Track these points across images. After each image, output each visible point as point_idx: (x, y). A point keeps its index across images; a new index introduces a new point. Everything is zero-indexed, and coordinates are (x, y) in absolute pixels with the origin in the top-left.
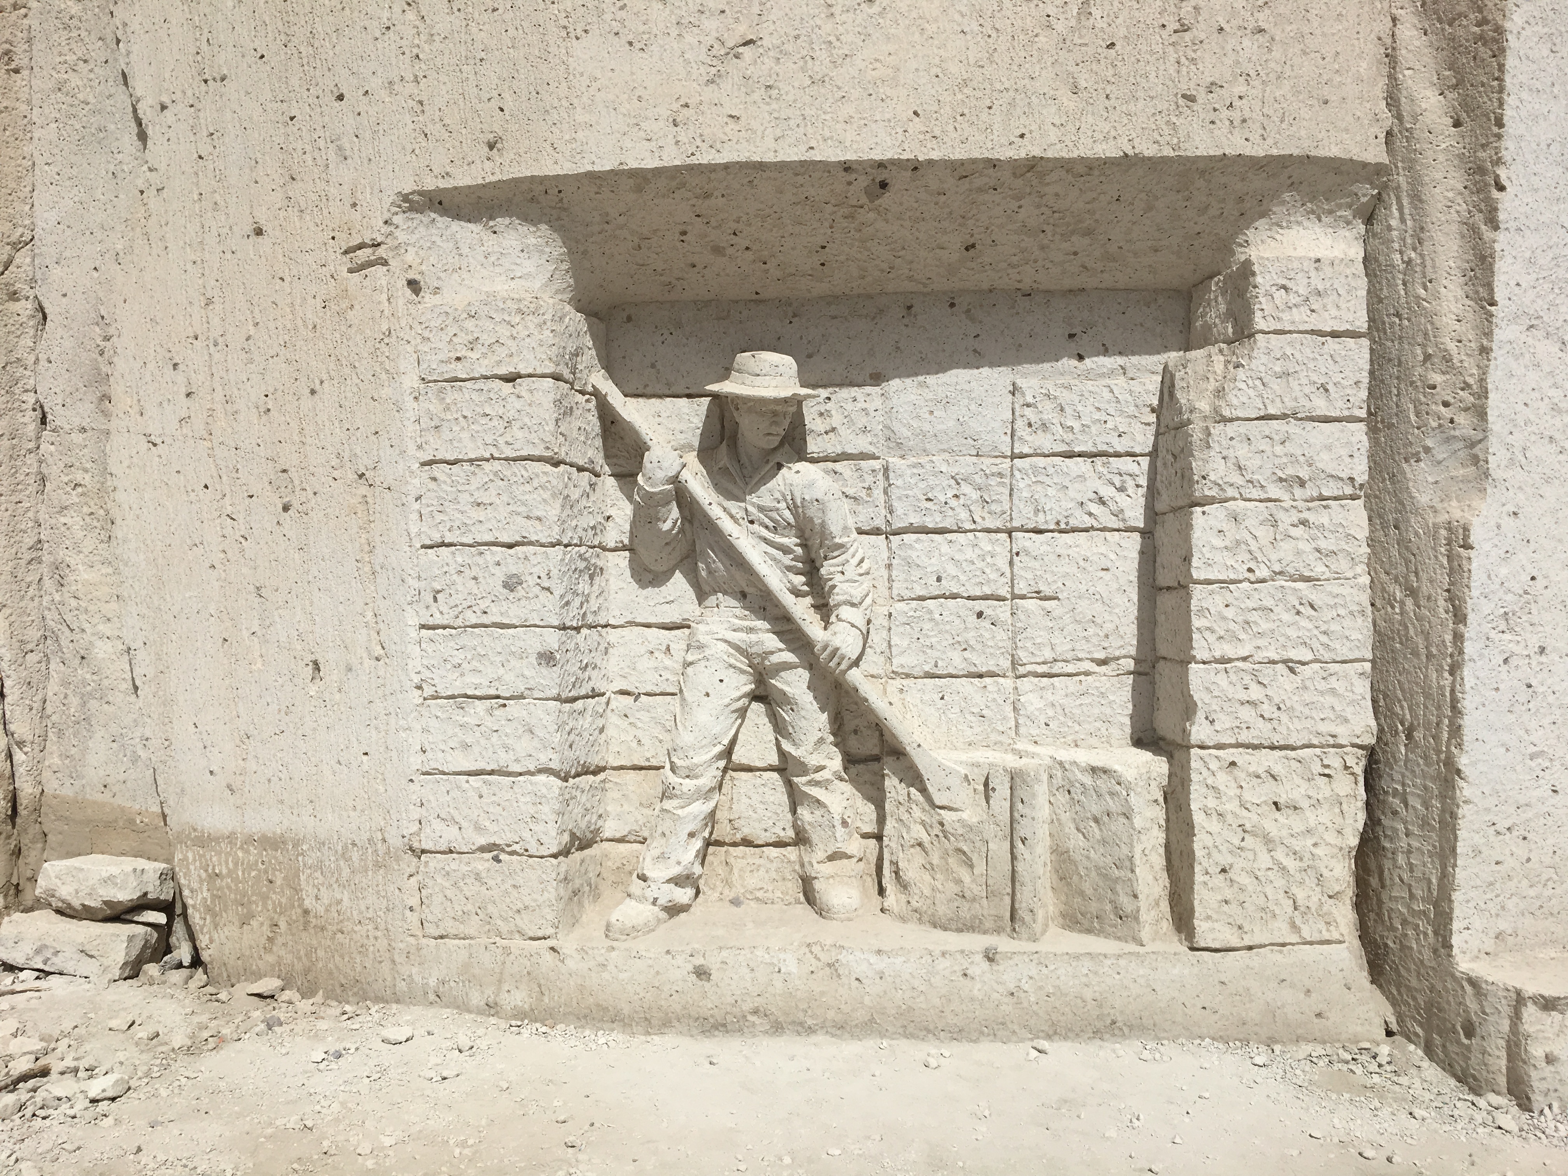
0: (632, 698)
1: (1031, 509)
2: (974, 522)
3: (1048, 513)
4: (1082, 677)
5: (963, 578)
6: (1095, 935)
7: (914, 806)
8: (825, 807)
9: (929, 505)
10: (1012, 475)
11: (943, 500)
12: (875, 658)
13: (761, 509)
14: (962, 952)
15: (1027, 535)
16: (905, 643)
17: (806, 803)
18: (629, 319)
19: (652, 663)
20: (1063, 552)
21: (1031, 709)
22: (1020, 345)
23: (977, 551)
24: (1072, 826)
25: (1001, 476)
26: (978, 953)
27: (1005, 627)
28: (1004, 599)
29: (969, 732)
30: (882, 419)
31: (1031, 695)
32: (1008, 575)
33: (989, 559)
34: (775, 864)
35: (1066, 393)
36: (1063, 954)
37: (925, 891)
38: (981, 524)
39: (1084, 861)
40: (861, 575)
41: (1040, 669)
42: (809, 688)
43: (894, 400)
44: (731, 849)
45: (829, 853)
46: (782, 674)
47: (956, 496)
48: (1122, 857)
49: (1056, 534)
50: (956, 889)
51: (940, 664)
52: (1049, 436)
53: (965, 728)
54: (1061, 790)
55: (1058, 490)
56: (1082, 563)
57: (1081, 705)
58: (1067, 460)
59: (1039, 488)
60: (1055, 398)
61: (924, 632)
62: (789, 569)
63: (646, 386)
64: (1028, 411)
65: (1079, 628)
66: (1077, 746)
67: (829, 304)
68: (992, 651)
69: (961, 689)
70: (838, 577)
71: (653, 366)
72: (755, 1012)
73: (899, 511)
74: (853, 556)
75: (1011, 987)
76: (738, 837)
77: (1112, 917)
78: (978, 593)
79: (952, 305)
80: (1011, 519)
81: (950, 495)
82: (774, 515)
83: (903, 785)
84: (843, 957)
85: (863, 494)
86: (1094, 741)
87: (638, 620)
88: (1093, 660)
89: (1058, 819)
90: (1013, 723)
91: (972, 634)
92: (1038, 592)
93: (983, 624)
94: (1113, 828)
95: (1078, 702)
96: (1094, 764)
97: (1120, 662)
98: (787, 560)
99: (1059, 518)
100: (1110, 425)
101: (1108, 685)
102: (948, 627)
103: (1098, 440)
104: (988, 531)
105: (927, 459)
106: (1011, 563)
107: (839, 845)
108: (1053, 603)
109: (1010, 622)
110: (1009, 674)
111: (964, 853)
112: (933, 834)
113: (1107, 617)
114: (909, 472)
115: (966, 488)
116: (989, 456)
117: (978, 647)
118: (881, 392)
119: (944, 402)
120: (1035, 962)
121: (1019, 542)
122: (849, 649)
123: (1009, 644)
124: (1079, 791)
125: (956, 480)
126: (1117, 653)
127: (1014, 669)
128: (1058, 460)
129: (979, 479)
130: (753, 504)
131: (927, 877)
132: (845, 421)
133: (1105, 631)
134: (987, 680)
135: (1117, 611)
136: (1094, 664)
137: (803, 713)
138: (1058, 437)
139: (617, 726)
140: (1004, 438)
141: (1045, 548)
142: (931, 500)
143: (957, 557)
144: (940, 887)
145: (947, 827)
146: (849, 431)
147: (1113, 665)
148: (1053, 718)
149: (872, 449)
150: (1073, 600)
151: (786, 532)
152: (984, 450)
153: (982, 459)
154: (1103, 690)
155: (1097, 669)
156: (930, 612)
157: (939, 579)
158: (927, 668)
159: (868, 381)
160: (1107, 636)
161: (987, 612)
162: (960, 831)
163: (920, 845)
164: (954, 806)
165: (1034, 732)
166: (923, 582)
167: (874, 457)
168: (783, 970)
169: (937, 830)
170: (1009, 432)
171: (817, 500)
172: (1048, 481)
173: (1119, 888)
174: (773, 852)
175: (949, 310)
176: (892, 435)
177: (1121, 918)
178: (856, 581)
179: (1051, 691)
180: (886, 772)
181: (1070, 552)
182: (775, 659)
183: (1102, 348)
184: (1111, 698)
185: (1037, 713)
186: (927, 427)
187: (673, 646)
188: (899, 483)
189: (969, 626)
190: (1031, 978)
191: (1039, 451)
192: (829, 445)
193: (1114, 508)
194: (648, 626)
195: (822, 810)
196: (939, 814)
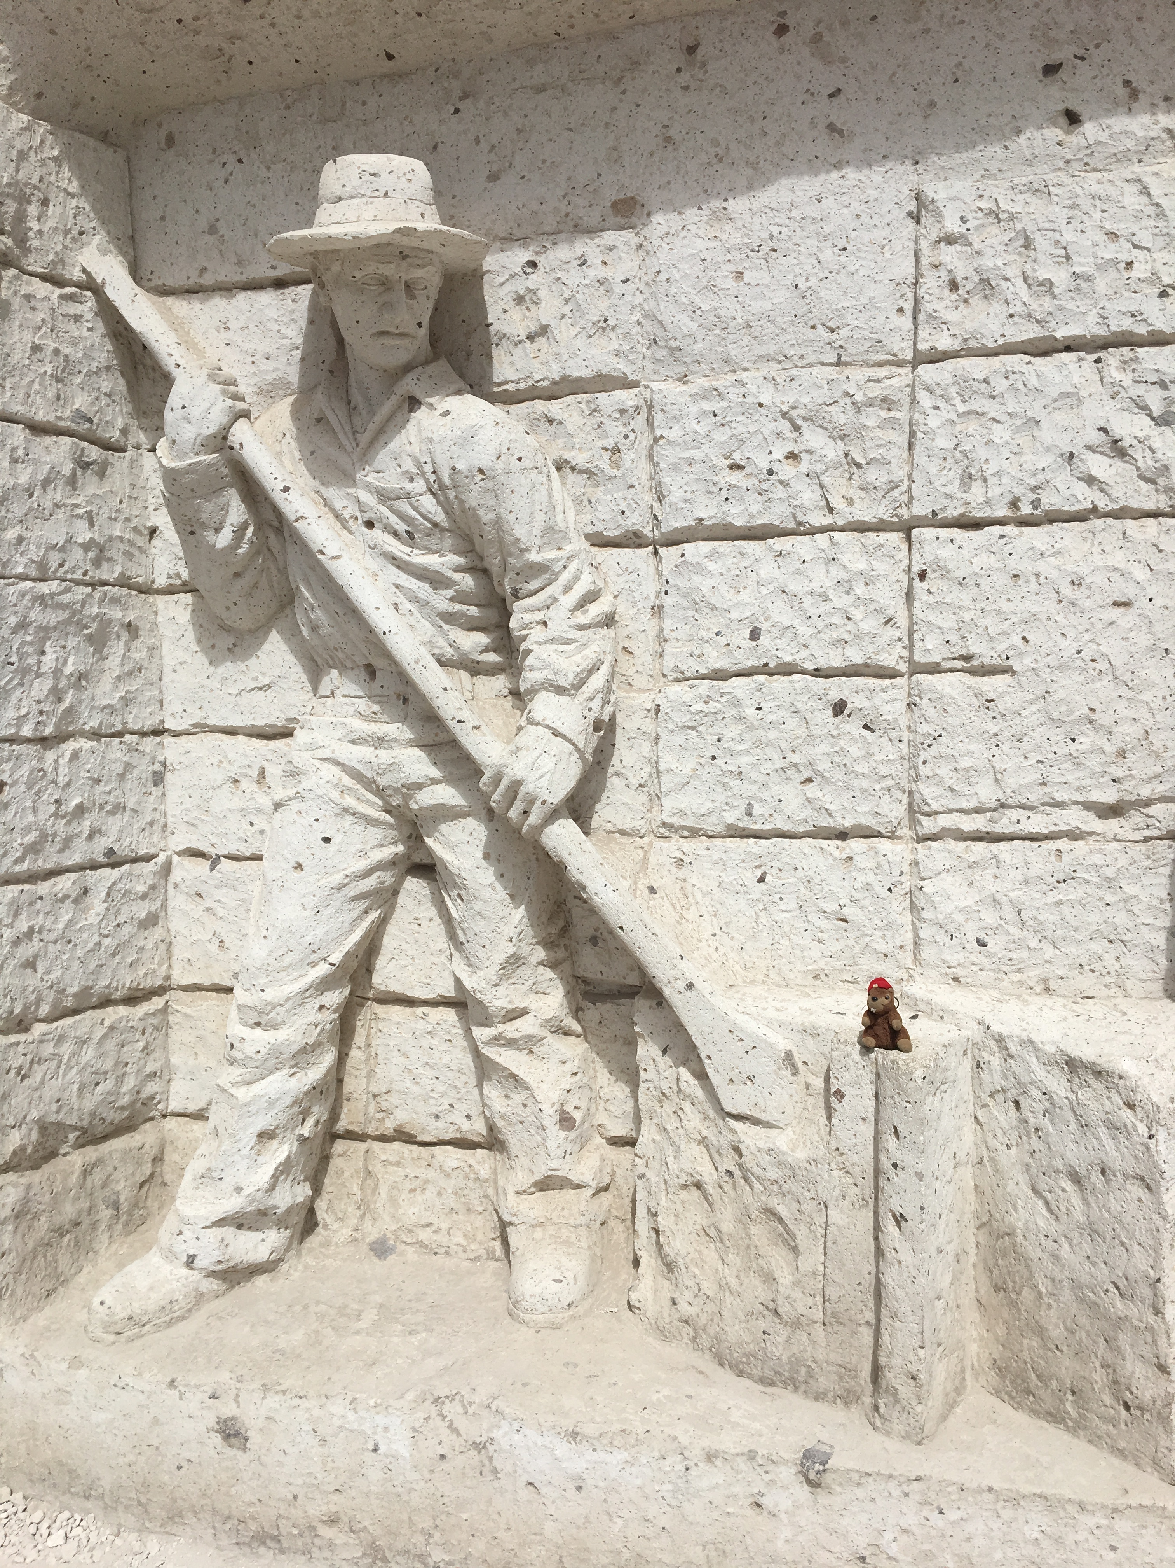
0: (207, 864)
1: (954, 474)
2: (831, 510)
3: (992, 481)
4: (1062, 844)
5: (804, 631)
6: (1068, 1429)
7: (687, 1106)
8: (528, 1088)
9: (735, 477)
10: (914, 401)
11: (764, 465)
12: (627, 797)
13: (383, 496)
14: (751, 1455)
15: (944, 533)
16: (688, 766)
17: (495, 1077)
18: (170, 141)
19: (237, 802)
20: (1026, 567)
21: (946, 908)
22: (932, 104)
23: (837, 573)
24: (1023, 1179)
25: (887, 403)
26: (786, 1462)
27: (894, 734)
28: (893, 674)
29: (815, 950)
30: (639, 299)
31: (948, 878)
32: (902, 621)
33: (860, 590)
34: (453, 1181)
35: (1036, 204)
36: (979, 1491)
37: (705, 1285)
38: (845, 514)
39: (1047, 1262)
40: (582, 628)
41: (969, 824)
42: (486, 856)
43: (663, 255)
44: (376, 1146)
45: (538, 1177)
46: (443, 827)
47: (792, 456)
48: (1131, 1273)
49: (1010, 530)
50: (763, 1293)
51: (757, 810)
52: (997, 307)
53: (807, 942)
54: (1000, 1097)
55: (1017, 430)
56: (1067, 591)
57: (1058, 903)
58: (1038, 361)
59: (973, 426)
60: (1012, 217)
61: (724, 744)
62: (449, 618)
63: (204, 270)
64: (949, 255)
65: (1058, 735)
66: (1047, 990)
67: (531, 62)
68: (865, 784)
69: (801, 863)
70: (537, 634)
71: (212, 229)
72: (333, 1521)
73: (675, 495)
74: (568, 589)
75: (861, 1544)
76: (389, 1126)
77: (1108, 1399)
78: (836, 661)
79: (782, 30)
80: (911, 499)
81: (778, 454)
82: (404, 506)
83: (668, 1060)
84: (504, 1435)
85: (603, 462)
86: (1086, 983)
87: (212, 722)
88: (1088, 806)
89: (992, 1159)
90: (910, 935)
91: (824, 748)
92: (967, 658)
93: (847, 727)
94: (1114, 1206)
95: (1052, 897)
96: (1075, 1053)
97: (1150, 811)
98: (441, 601)
99: (1018, 491)
100: (1140, 271)
101: (1123, 861)
102: (773, 734)
103: (1111, 308)
104: (861, 528)
105: (731, 377)
106: (909, 596)
107: (554, 1164)
108: (1000, 681)
109: (904, 722)
110: (904, 831)
111: (781, 1220)
112: (722, 1169)
113: (1124, 711)
114: (694, 409)
115: (813, 438)
116: (866, 364)
117: (837, 775)
118: (636, 240)
119: (765, 249)
120: (916, 1497)
121: (927, 548)
122: (544, 782)
123: (900, 771)
124: (1039, 1108)
125: (792, 421)
126: (1145, 792)
127: (914, 822)
128: (1016, 361)
129: (840, 416)
130: (368, 487)
131: (711, 1254)
132: (566, 310)
133: (1118, 741)
134: (855, 845)
135: (1146, 696)
136: (1091, 816)
137: (478, 906)
138: (1019, 308)
139: (185, 914)
140: (896, 320)
141: (984, 560)
142: (740, 467)
143: (792, 587)
144: (733, 1282)
145: (748, 1161)
146: (573, 331)
147: (1136, 818)
148: (996, 930)
149: (621, 366)
150: (1046, 674)
151: (433, 542)
152: (852, 351)
153: (848, 371)
154: (1110, 872)
155: (1095, 824)
156: (737, 703)
157: (755, 635)
158: (731, 817)
159: (612, 220)
160: (1122, 754)
161: (855, 702)
162: (772, 1174)
163: (698, 1186)
164: (763, 1117)
165: (954, 957)
166: (723, 640)
167: (628, 384)
168: (382, 1449)
169: (729, 1162)
170: (908, 306)
171: (481, 471)
172: (992, 408)
173: (1124, 1339)
174: (452, 1156)
175: (775, 42)
176: (660, 333)
177: (1127, 1407)
178: (569, 641)
179: (993, 870)
180: (637, 1029)
181: (1042, 566)
182: (426, 798)
183: (1121, 92)
184: (1130, 890)
185: (959, 918)
186: (729, 308)
187: (270, 770)
188: (674, 434)
189: (816, 731)
190: (905, 1531)
191: (973, 344)
192: (536, 363)
193: (1146, 462)
194: (231, 732)
195: (525, 1094)
196: (733, 1131)
